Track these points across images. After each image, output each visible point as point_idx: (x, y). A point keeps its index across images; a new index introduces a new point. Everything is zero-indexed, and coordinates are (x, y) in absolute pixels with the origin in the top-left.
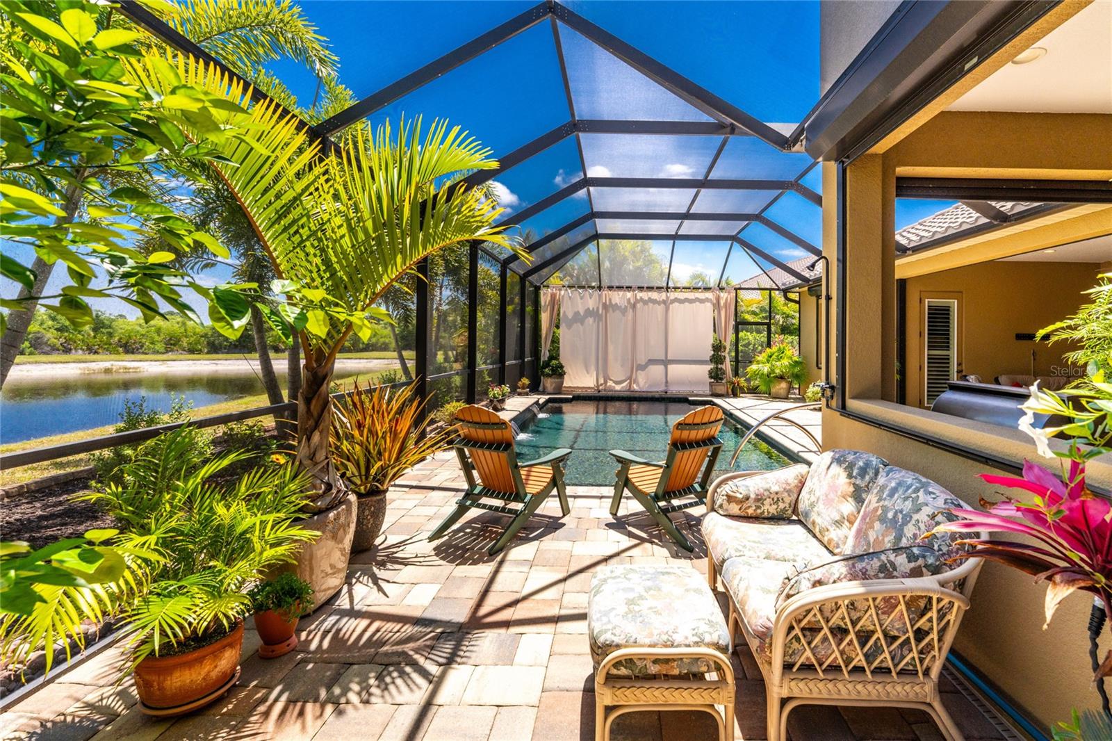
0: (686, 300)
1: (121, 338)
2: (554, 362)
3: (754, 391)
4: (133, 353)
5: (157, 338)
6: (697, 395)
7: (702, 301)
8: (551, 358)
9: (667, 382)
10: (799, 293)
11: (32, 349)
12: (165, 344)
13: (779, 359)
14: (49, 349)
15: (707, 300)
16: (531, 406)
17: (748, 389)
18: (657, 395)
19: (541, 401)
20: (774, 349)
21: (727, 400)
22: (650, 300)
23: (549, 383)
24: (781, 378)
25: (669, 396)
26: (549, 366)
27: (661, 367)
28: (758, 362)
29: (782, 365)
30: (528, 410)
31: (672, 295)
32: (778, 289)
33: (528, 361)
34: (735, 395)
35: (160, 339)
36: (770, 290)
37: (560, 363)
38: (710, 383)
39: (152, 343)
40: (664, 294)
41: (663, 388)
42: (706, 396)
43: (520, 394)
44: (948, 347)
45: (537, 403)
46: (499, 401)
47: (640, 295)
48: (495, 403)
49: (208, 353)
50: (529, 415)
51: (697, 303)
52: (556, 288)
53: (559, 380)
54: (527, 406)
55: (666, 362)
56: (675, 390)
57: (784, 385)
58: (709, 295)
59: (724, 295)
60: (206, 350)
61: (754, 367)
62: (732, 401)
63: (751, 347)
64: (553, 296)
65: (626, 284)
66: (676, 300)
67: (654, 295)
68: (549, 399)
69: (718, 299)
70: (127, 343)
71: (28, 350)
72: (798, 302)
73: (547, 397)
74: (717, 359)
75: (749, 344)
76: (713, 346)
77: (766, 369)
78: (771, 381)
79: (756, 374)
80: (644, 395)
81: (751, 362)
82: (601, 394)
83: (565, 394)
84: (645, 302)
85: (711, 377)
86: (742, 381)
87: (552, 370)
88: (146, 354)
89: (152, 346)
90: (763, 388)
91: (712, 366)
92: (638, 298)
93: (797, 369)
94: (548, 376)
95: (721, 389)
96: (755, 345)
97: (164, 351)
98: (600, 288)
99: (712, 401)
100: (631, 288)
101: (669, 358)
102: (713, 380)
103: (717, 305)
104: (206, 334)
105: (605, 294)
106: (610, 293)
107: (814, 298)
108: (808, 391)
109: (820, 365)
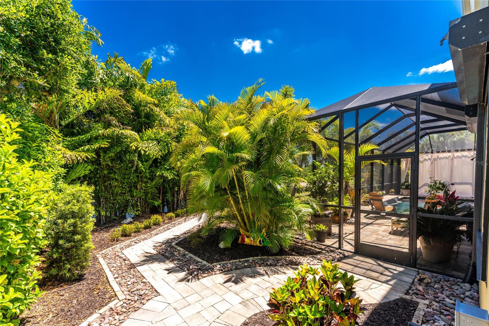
19: (399, 198)
23: (404, 192)
33: (394, 183)
37: (409, 184)
43: (390, 195)
50: (392, 201)
53: (409, 191)
54: (393, 198)
68: (404, 197)
84: (459, 157)
87: (406, 186)
92: (455, 155)
94: (404, 189)
98: (432, 152)
100: (450, 151)
105: (435, 155)
106: (438, 154)
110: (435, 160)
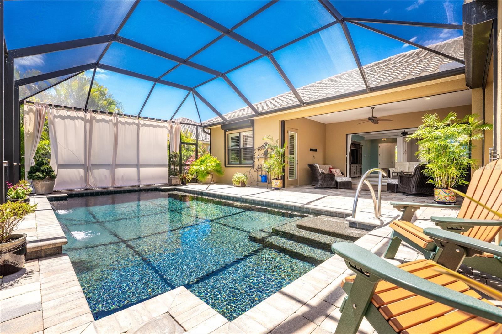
2: (45, 167)
6: (161, 186)
7: (161, 127)
9: (139, 179)
10: (210, 129)
15: (165, 127)
17: (191, 180)
22: (126, 123)
23: (39, 185)
27: (136, 169)
28: (195, 165)
31: (142, 122)
32: (202, 126)
34: (185, 184)
36: (197, 126)
38: (169, 178)
40: (137, 120)
41: (137, 184)
44: (293, 153)
47: (119, 119)
51: (158, 128)
55: (138, 166)
56: (145, 183)
57: (209, 177)
58: (166, 124)
59: (174, 126)
61: (195, 168)
64: (39, 111)
65: (107, 111)
66: (145, 125)
67: (130, 120)
72: (210, 134)
74: (174, 163)
79: (197, 171)
84: (123, 124)
85: (169, 174)
86: (188, 176)
99: (175, 188)
101: (140, 164)
102: (170, 176)
103: (171, 131)
105: (90, 115)
106: (94, 115)
107: (223, 131)
108: (235, 177)
109: (227, 166)
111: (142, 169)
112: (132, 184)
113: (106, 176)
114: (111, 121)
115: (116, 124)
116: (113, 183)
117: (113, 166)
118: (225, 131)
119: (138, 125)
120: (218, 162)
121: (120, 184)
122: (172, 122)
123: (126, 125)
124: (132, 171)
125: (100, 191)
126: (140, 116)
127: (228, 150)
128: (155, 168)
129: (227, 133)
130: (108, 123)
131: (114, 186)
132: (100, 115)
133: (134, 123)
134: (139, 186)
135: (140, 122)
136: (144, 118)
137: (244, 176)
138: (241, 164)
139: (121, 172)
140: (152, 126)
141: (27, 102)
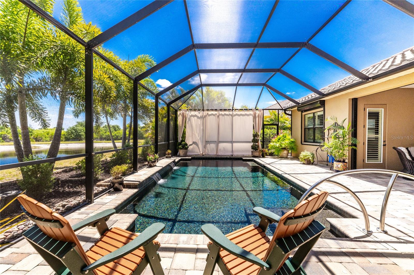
0: (241, 115)
1: (34, 136)
2: (183, 143)
3: (271, 155)
4: (39, 141)
5: (47, 136)
6: (246, 157)
7: (248, 115)
8: (182, 141)
9: (232, 151)
10: (291, 111)
11: (3, 140)
12: (50, 138)
13: (284, 140)
14: (9, 140)
15: (250, 115)
16: (170, 163)
17: (269, 154)
18: (228, 157)
19: (176, 161)
20: (281, 135)
21: (260, 159)
22: (225, 114)
23: (181, 152)
24: (284, 149)
25: (234, 157)
26: (181, 144)
27: (231, 144)
28: (273, 142)
29: (285, 143)
30: (169, 165)
31: (235, 113)
32: (282, 109)
33: (171, 143)
34: (263, 157)
35: (48, 136)
36: (278, 110)
37: (186, 143)
38: (252, 151)
39: (45, 138)
40: (231, 112)
41: (231, 154)
42: (250, 157)
43: (167, 157)
44: (379, 133)
45: (174, 162)
46: (152, 162)
47: (221, 113)
48: (150, 163)
49: (65, 141)
50: (169, 168)
51: (246, 116)
52: (184, 110)
53: (185, 151)
54: (168, 164)
56: (236, 154)
57: (285, 152)
58: (251, 112)
59: (257, 112)
60: (64, 140)
61: (272, 144)
62: (262, 159)
63: (268, 135)
64: (183, 114)
65: (214, 109)
66: (237, 115)
67: (227, 113)
68: (181, 159)
69: (255, 114)
70: (37, 137)
71: (1, 141)
72: (291, 115)
73: (180, 158)
74: (255, 140)
75: (267, 134)
76: (253, 135)
77: (278, 145)
78: (280, 151)
79: (273, 147)
80: (223, 157)
81: (270, 142)
82: (204, 157)
83: (188, 157)
84: (223, 115)
85: (252, 149)
86: (266, 150)
87: (183, 146)
88: (43, 142)
89: (45, 139)
90: (276, 153)
91: (252, 144)
92: (220, 114)
93: (293, 145)
94: (181, 149)
95: (256, 154)
96: (270, 134)
97: (49, 140)
98: (203, 110)
99: (253, 160)
100: (217, 110)
101: (233, 141)
102: (253, 150)
103: (255, 117)
104: (64, 134)
105: (205, 113)
106: (208, 112)
107: (300, 113)
108: (301, 155)
109: (303, 143)
110: (205, 116)
111: (234, 144)
112: (228, 154)
113: (213, 148)
114: (216, 114)
115: (218, 116)
116: (217, 152)
117: (218, 142)
118: (302, 112)
119: (232, 115)
120: (292, 140)
121: (221, 153)
122: (256, 110)
123: (225, 116)
124: (228, 146)
125: (211, 157)
126: (233, 109)
127: (305, 129)
128: (243, 144)
129: (304, 114)
130: (215, 116)
131: (217, 154)
132: (210, 112)
133: (230, 115)
134: (232, 155)
135: (233, 113)
136: (236, 110)
137: (310, 154)
138: (314, 142)
139: (221, 145)
140: (242, 115)
141: (179, 110)
